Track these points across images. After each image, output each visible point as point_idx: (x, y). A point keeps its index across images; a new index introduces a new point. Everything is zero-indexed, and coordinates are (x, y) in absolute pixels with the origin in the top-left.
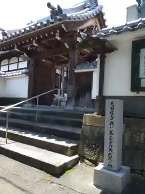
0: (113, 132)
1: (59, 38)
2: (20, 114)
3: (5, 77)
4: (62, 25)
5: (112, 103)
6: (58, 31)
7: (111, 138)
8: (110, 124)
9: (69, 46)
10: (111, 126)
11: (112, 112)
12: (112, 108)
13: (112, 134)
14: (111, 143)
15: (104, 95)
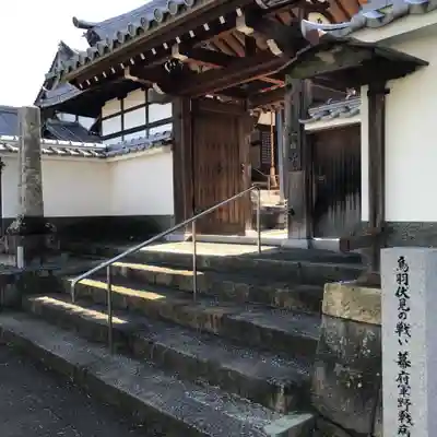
0: (408, 358)
1: (246, 30)
3: (110, 157)
5: (402, 261)
6: (239, 12)
7: (403, 377)
8: (399, 331)
9: (281, 49)
11: (404, 290)
12: (403, 278)
13: (407, 365)
14: (404, 392)
15: (387, 219)
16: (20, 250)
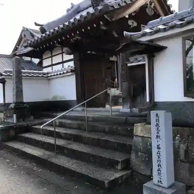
0: (160, 146)
1: (104, 28)
2: (69, 121)
3: (49, 76)
4: (105, 16)
5: (157, 115)
6: (101, 23)
7: (158, 153)
9: (118, 35)
10: (159, 139)
11: (158, 124)
12: (158, 120)
13: (160, 149)
14: (159, 157)
15: (155, 101)
16: (15, 116)
